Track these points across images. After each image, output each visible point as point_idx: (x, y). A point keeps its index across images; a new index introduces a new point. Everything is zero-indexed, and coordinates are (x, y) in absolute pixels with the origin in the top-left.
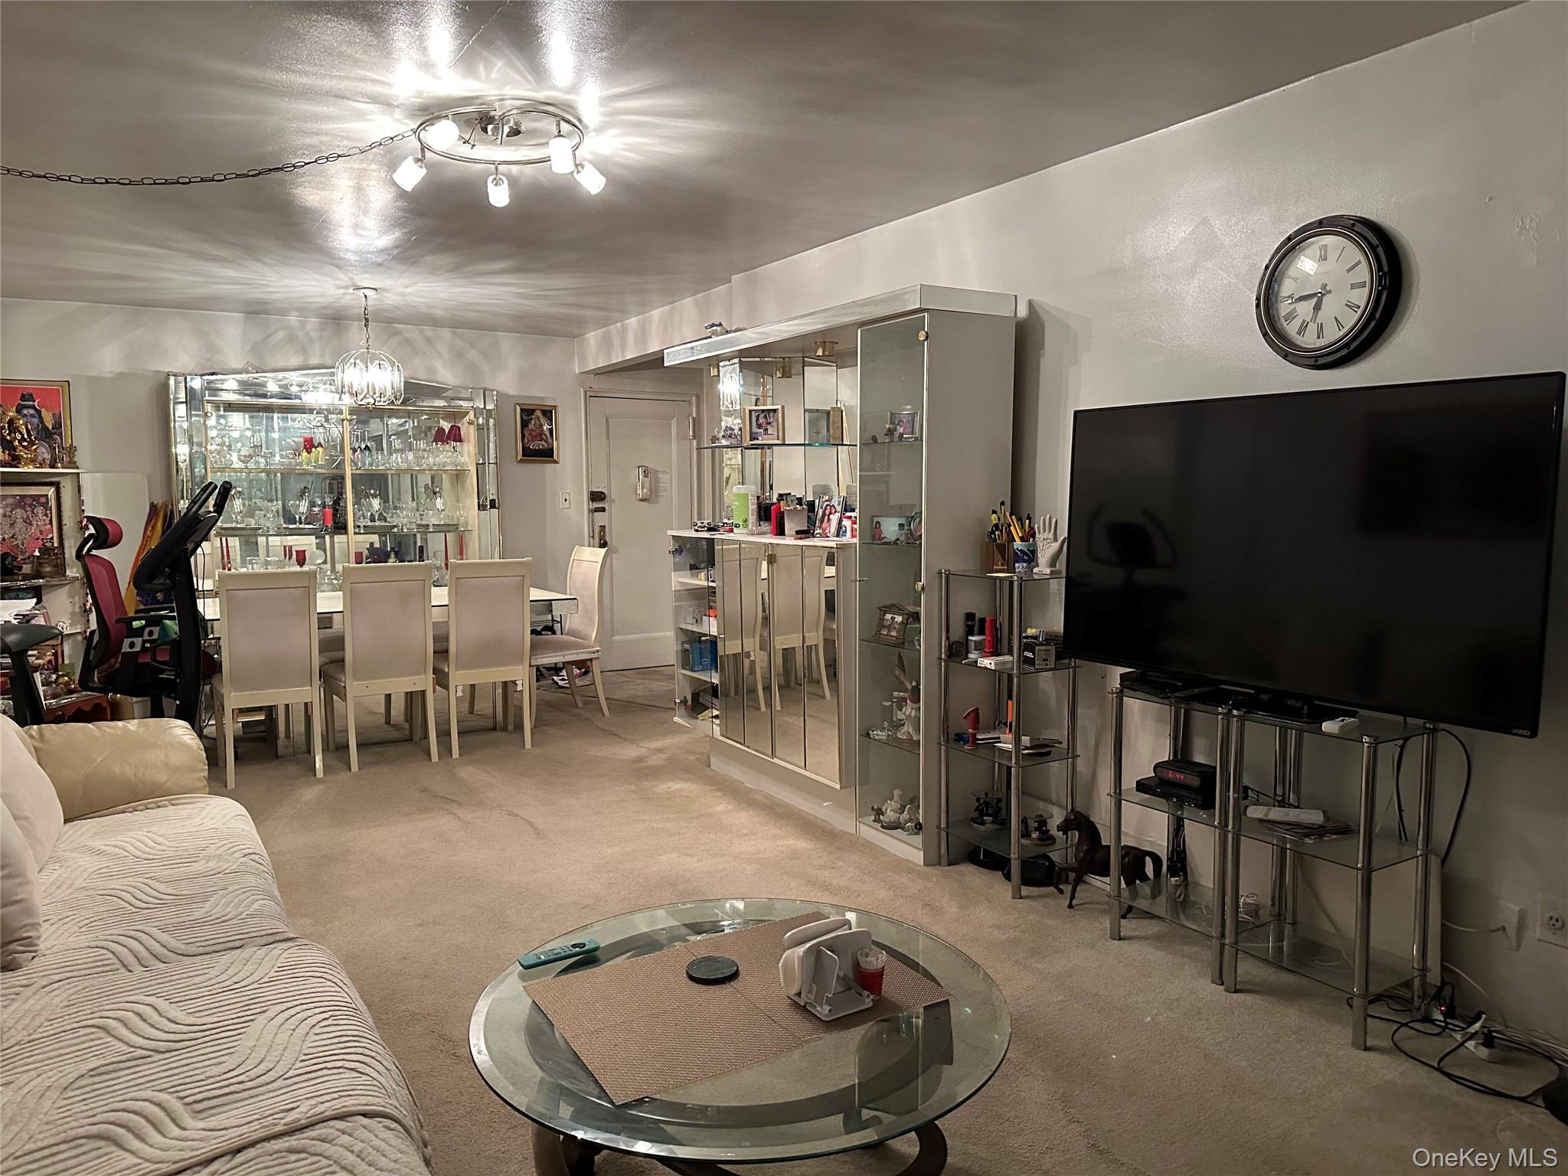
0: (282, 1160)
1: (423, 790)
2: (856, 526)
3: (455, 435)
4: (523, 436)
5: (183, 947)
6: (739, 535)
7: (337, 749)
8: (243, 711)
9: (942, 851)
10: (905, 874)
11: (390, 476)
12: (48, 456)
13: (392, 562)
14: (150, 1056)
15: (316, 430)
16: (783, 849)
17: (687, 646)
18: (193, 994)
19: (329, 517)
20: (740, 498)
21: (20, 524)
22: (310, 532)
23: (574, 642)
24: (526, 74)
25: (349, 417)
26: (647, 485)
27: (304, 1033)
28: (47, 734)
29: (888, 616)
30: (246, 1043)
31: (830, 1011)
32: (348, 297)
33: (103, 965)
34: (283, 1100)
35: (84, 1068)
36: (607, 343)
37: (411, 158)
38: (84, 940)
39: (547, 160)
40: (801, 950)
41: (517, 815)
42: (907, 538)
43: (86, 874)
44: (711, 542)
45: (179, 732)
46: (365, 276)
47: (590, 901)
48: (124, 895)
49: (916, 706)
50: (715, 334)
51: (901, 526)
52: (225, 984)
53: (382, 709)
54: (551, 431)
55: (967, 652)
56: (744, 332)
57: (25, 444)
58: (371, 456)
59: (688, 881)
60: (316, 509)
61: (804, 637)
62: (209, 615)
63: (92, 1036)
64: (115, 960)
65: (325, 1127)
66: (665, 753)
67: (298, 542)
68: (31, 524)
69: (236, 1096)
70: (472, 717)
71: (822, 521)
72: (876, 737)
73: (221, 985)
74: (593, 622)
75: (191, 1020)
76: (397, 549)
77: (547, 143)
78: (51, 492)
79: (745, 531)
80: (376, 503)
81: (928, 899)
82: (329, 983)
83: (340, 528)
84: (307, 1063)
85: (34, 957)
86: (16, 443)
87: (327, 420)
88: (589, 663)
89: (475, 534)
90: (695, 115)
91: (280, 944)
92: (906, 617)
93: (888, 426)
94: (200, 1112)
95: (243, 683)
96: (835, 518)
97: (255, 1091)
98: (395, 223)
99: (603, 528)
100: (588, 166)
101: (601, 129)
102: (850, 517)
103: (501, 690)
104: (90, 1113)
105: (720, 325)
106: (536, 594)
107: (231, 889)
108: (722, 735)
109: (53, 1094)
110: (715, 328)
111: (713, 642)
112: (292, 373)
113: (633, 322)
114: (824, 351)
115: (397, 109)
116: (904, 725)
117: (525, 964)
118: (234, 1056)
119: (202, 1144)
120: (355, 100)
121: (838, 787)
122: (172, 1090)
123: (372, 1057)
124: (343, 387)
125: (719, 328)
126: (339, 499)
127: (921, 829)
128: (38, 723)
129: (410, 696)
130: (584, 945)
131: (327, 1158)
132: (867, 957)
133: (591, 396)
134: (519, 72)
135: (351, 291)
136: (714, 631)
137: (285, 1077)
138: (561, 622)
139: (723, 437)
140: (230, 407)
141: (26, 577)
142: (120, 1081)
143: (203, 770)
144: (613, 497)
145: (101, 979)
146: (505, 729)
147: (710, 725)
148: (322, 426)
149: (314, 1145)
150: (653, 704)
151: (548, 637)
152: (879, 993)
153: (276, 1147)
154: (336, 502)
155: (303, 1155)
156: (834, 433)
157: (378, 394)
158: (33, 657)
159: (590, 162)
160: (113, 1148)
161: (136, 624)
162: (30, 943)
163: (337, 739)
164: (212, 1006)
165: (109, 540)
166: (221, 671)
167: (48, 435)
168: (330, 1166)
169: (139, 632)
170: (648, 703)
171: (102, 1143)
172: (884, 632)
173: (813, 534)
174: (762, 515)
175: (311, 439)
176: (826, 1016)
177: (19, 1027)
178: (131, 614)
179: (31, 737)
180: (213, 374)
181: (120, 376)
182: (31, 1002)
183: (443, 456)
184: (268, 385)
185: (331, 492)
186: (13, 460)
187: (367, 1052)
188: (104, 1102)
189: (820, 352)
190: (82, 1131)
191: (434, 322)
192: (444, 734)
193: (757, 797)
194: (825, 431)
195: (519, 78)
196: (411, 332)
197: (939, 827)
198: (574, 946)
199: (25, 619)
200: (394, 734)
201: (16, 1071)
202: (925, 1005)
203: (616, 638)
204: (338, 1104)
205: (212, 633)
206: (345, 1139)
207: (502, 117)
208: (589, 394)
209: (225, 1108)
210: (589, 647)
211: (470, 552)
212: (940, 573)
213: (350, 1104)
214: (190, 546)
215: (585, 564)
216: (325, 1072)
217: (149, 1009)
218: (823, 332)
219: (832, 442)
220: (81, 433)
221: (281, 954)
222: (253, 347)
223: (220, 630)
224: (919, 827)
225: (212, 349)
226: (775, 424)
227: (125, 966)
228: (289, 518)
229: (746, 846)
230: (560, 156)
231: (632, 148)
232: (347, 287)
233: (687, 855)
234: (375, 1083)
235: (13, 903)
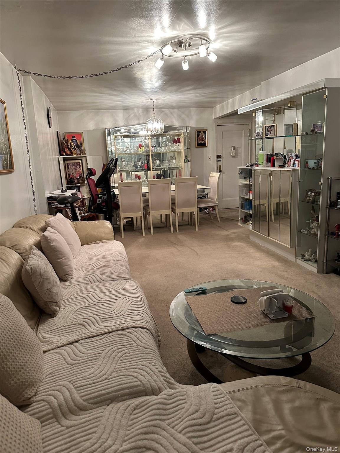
0: (120, 337)
1: (169, 241)
2: (299, 163)
3: (178, 141)
4: (197, 140)
5: (104, 279)
6: (260, 167)
7: (148, 229)
8: (125, 218)
9: (324, 269)
10: (310, 275)
11: (162, 154)
12: (79, 152)
13: (162, 178)
14: (94, 306)
15: (142, 142)
16: (270, 265)
17: (243, 202)
18: (105, 291)
19: (146, 166)
20: (262, 155)
21: (74, 170)
22: (142, 170)
23: (210, 201)
24: (191, 26)
25: (150, 138)
26: (234, 152)
27: (129, 304)
28: (77, 224)
29: (309, 193)
30: (116, 305)
31: (274, 316)
32: (149, 102)
33: (86, 282)
34: (122, 321)
35: (79, 307)
36: (222, 108)
37: (160, 58)
38: (83, 275)
39: (198, 53)
40: (265, 298)
41: (192, 249)
42: (317, 167)
43: (85, 259)
44: (251, 170)
45: (107, 224)
46: (153, 95)
47: (210, 275)
48: (93, 265)
49: (317, 223)
50: (254, 102)
51: (315, 163)
52: (112, 289)
53: (160, 218)
54: (205, 137)
55: (337, 205)
56: (264, 101)
57: (74, 149)
58: (156, 148)
59: (239, 272)
60: (143, 164)
61: (280, 199)
62: (117, 193)
63: (82, 299)
64: (89, 281)
65: (131, 330)
66: (235, 234)
67: (138, 173)
68: (76, 170)
69: (112, 318)
70: (182, 221)
71: (288, 162)
72: (303, 232)
73: (111, 289)
74: (216, 195)
75: (104, 298)
76: (163, 175)
77: (198, 48)
78: (80, 161)
79: (262, 166)
80: (158, 162)
81: (317, 284)
82: (137, 292)
83: (149, 169)
84: (129, 312)
85: (72, 279)
86: (72, 149)
87: (145, 139)
88: (214, 207)
89: (184, 169)
90: (246, 30)
91: (126, 280)
92: (316, 193)
93: (312, 129)
94: (103, 321)
95: (125, 211)
96: (292, 161)
97: (116, 318)
98: (160, 79)
99: (220, 166)
100: (211, 53)
101: (215, 41)
102: (298, 160)
103: (190, 214)
104: (80, 318)
105: (256, 99)
106: (199, 187)
107: (117, 265)
108: (253, 229)
109: (72, 313)
110: (255, 100)
111: (251, 201)
112: (137, 126)
113: (230, 100)
114: (291, 105)
115: (155, 44)
116: (313, 228)
117: (186, 292)
118: (113, 308)
119: (102, 330)
120: (143, 43)
121: (290, 247)
122: (98, 315)
123: (145, 312)
124: (148, 129)
125: (256, 100)
126: (148, 161)
127: (317, 262)
128: (76, 221)
129: (166, 215)
130: (202, 288)
131: (130, 338)
132: (287, 302)
133: (218, 125)
134: (189, 26)
135: (149, 100)
136: (251, 198)
137: (124, 315)
138: (207, 195)
139: (256, 135)
140: (125, 137)
141: (76, 184)
142: (87, 311)
143: (113, 234)
144: (224, 157)
145: (86, 285)
146: (191, 225)
147: (249, 226)
148: (144, 141)
149: (127, 334)
150: (233, 219)
151: (204, 199)
152: (291, 313)
153: (119, 333)
154: (148, 162)
155: (125, 336)
156: (294, 132)
157: (157, 131)
158: (75, 204)
159: (212, 52)
160: (84, 328)
161: (100, 196)
162: (71, 275)
163: (149, 226)
164: (109, 295)
165: (93, 174)
166: (120, 208)
167: (79, 146)
168: (131, 340)
169: (101, 198)
170: (232, 219)
171: (81, 326)
172: (308, 198)
173: (285, 166)
174: (268, 160)
175: (141, 144)
176: (272, 318)
177: (67, 295)
178: (99, 193)
179: (74, 224)
180: (116, 128)
181: (94, 129)
182: (70, 289)
183: (175, 147)
184: (132, 130)
185: (147, 159)
186: (71, 154)
187: (144, 311)
188: (83, 316)
189: (289, 105)
190: (77, 322)
191: (173, 107)
192: (174, 226)
193: (263, 248)
194: (291, 131)
195: (188, 28)
196: (167, 111)
197: (323, 262)
198: (199, 288)
199: (74, 195)
200: (162, 225)
201: (66, 306)
202: (306, 318)
203: (224, 199)
204: (134, 324)
205: (117, 198)
206: (135, 333)
207: (185, 42)
208: (217, 125)
209: (109, 321)
210: (214, 202)
211: (182, 175)
212: (328, 178)
213: (137, 324)
214: (108, 176)
215: (214, 178)
216: (133, 315)
217: (95, 294)
218: (290, 98)
219: (294, 135)
220: (86, 146)
221: (127, 283)
222: (126, 119)
223: (119, 198)
224: (316, 261)
225: (116, 120)
226: (273, 130)
227: (91, 282)
228: (136, 166)
229: (258, 263)
230: (202, 51)
231: (225, 45)
232: (148, 100)
233: (240, 264)
234: (145, 319)
235: (67, 265)
